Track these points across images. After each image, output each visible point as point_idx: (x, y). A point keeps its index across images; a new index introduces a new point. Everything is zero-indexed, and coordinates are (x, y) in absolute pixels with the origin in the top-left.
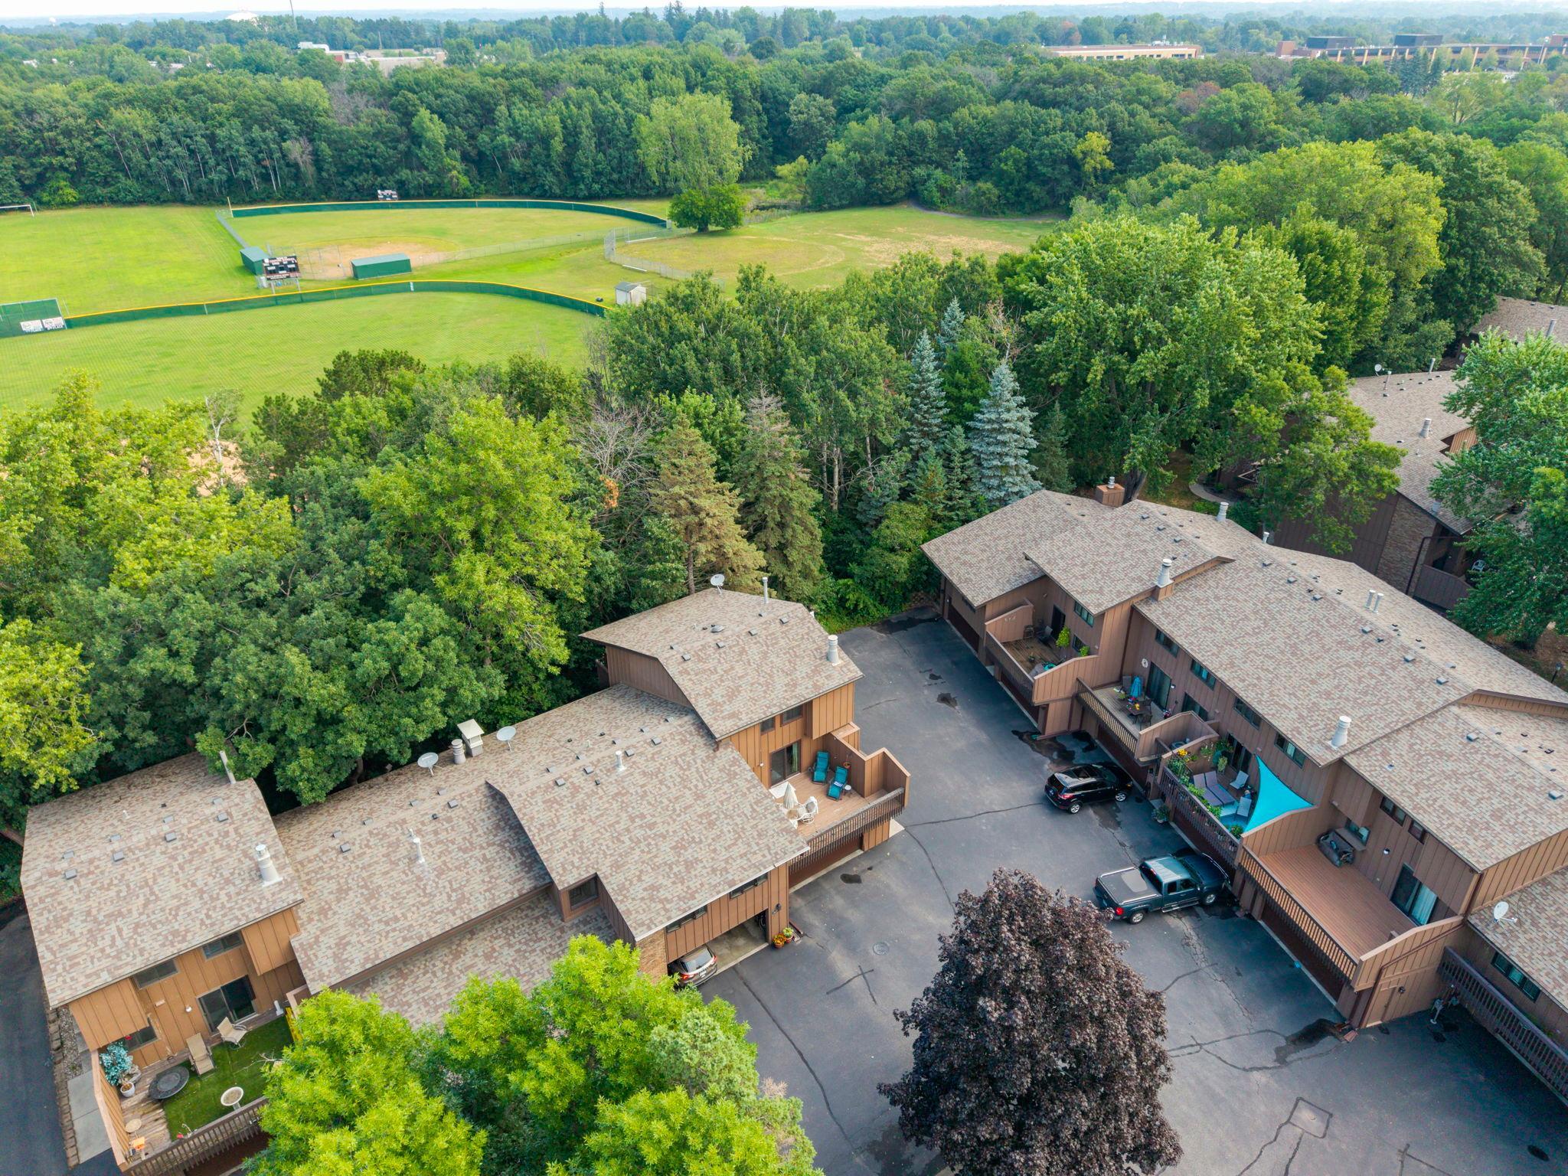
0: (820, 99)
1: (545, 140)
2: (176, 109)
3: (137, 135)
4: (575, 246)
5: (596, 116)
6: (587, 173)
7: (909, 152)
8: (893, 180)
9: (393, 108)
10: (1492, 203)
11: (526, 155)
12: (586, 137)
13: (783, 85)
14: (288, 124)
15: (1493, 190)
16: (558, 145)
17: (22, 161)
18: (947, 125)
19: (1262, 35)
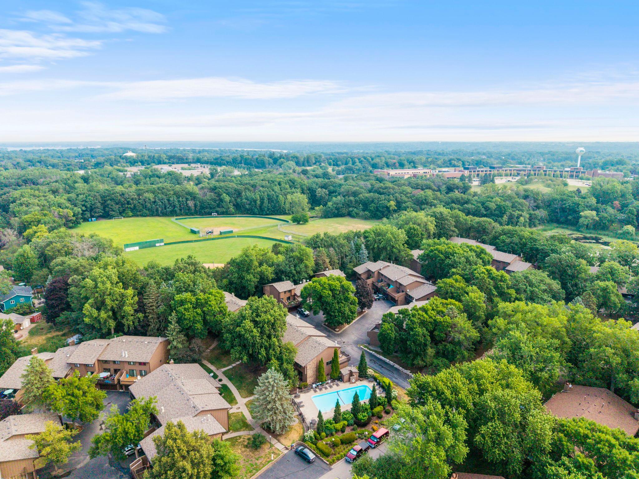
0: (324, 190)
1: (255, 201)
2: (158, 193)
3: (150, 200)
4: (268, 227)
5: (268, 195)
6: (266, 209)
7: (348, 205)
8: (344, 211)
9: (215, 193)
10: (446, 222)
11: (249, 204)
12: (266, 201)
13: (314, 186)
14: (189, 197)
15: (447, 220)
16: (258, 202)
17: (120, 206)
18: (357, 198)
19: (455, 162)
